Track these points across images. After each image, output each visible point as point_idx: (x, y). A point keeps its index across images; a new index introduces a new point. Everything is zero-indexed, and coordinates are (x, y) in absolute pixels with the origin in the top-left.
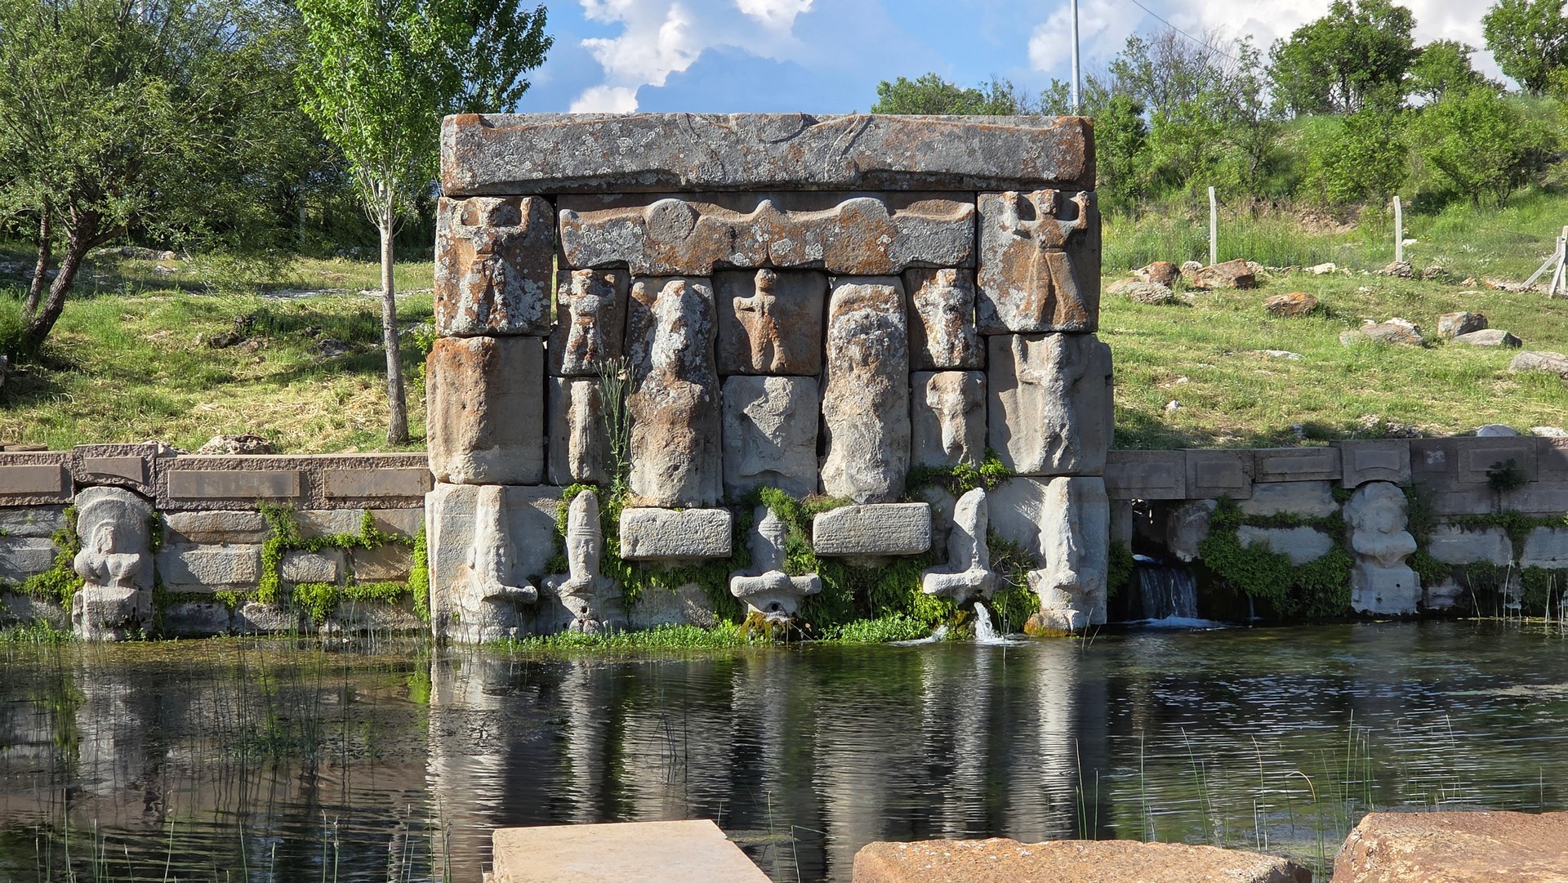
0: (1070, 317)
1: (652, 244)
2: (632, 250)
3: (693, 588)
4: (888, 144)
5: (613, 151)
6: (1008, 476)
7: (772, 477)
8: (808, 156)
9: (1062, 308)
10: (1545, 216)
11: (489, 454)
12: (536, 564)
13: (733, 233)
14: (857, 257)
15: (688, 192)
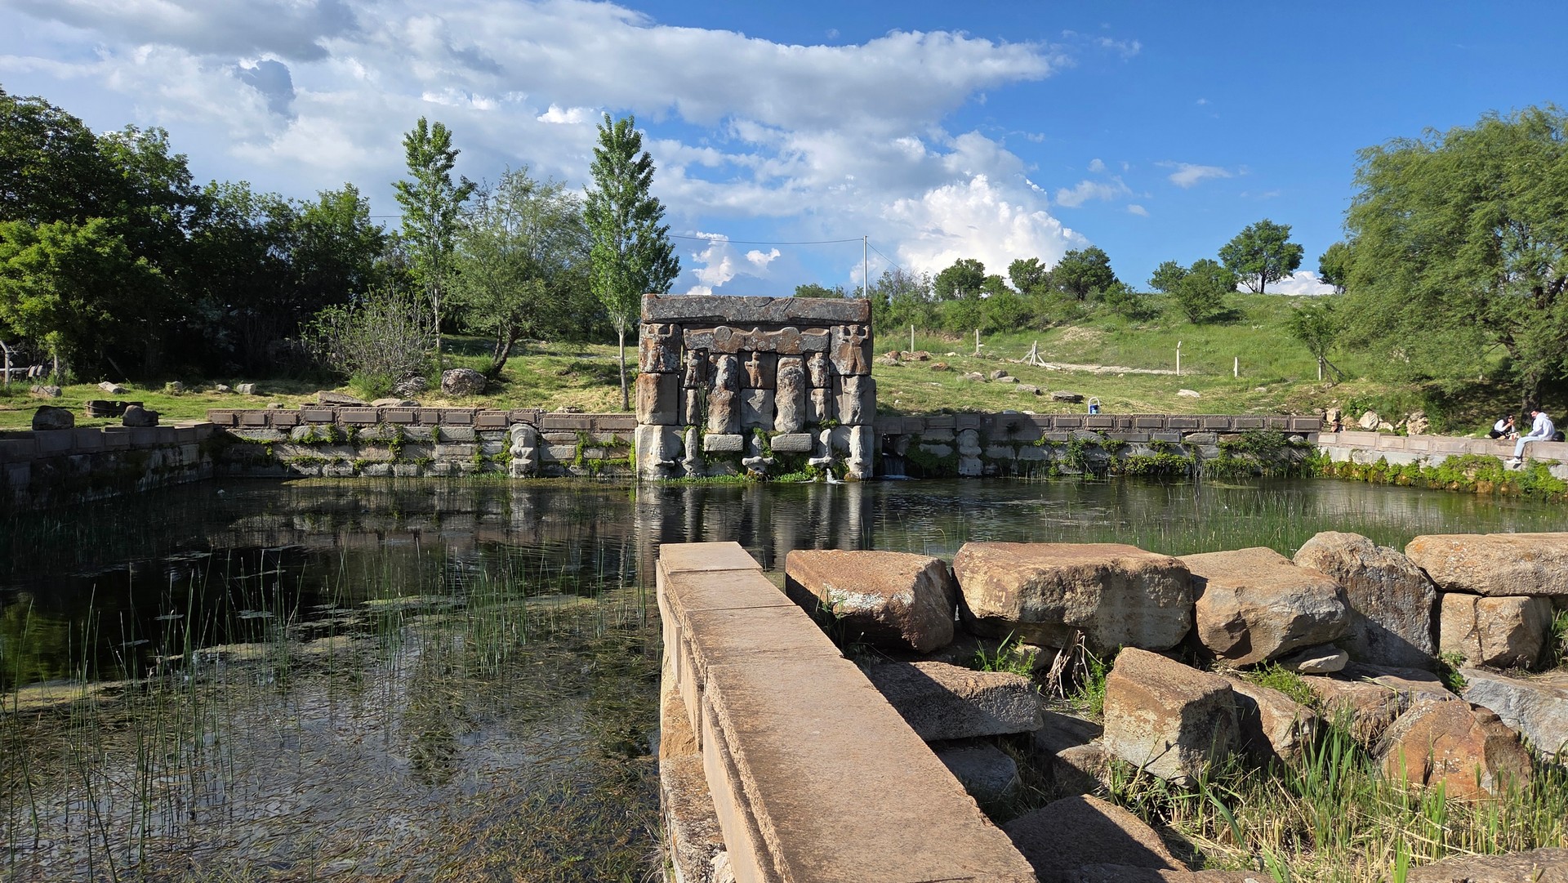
0: (861, 370)
1: (717, 342)
2: (710, 344)
3: (729, 462)
4: (800, 309)
5: (703, 308)
6: (839, 425)
7: (757, 424)
8: (771, 312)
9: (859, 367)
10: (1029, 337)
11: (658, 415)
12: (674, 453)
13: (745, 339)
14: (788, 348)
15: (729, 324)
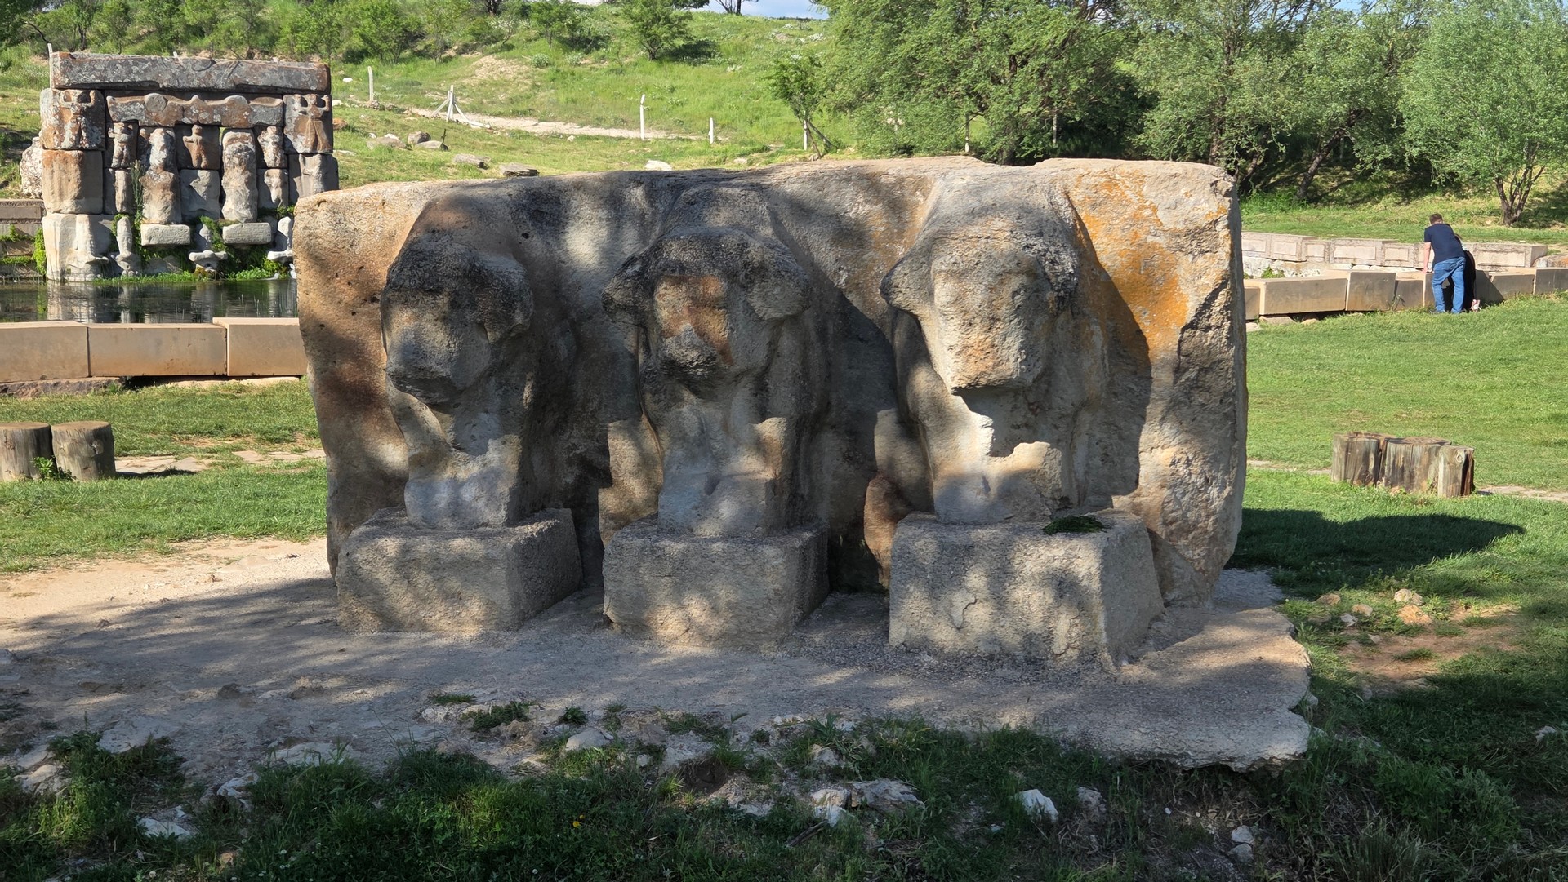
0: (324, 148)
1: (149, 112)
2: (140, 115)
3: (171, 257)
4: (247, 73)
5: (130, 72)
7: (203, 212)
8: (214, 77)
9: (321, 144)
11: (82, 201)
12: (104, 248)
13: (184, 109)
14: (234, 121)
15: (164, 91)
